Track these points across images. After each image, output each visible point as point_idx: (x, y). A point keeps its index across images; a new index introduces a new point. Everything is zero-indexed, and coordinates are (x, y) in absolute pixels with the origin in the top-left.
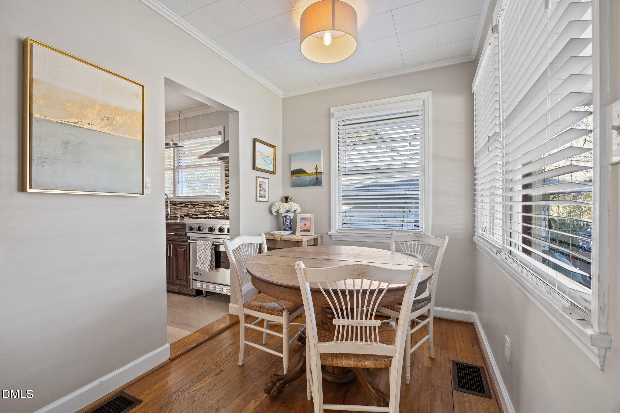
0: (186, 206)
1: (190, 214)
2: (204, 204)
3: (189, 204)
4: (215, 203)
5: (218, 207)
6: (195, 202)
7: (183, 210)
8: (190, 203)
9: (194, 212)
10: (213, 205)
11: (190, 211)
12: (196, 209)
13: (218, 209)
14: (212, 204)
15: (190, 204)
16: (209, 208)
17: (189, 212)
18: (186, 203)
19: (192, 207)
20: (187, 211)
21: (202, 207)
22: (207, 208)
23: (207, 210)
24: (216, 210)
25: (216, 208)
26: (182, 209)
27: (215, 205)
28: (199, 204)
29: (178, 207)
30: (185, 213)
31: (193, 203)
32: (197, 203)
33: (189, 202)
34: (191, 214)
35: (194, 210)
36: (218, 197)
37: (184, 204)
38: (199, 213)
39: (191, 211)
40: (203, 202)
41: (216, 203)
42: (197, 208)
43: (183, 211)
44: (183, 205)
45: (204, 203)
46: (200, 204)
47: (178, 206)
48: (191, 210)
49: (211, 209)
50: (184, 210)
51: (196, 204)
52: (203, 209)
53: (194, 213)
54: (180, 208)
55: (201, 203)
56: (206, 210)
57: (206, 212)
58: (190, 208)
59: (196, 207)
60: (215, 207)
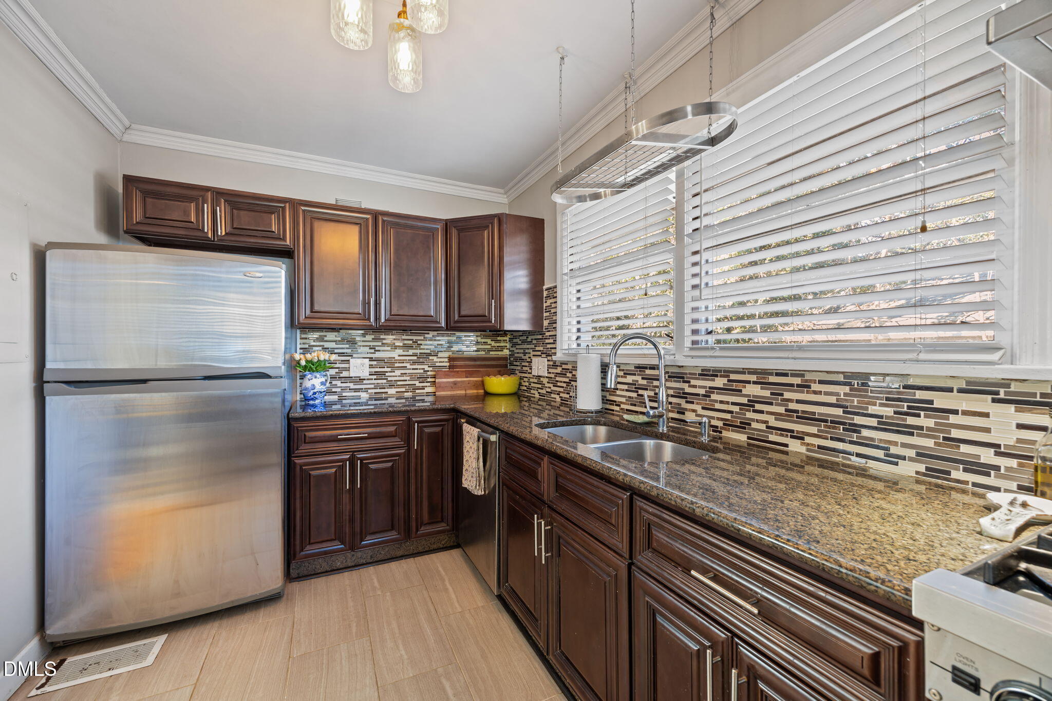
0: (734, 386)
1: (754, 425)
2: (847, 389)
3: (749, 382)
4: (950, 390)
5: (987, 415)
6: (786, 375)
7: (716, 401)
8: (753, 378)
9: (776, 419)
10: (931, 402)
11: (755, 411)
12: (792, 406)
13: (988, 430)
14: (919, 395)
15: (755, 383)
16: (889, 411)
17: (750, 415)
18: (733, 377)
19: (767, 393)
20: (736, 409)
21: (833, 400)
22: (872, 410)
23: (873, 422)
24: (955, 433)
25: (953, 419)
26: (714, 397)
27: (940, 401)
28: (809, 387)
29: (695, 386)
30: (728, 416)
31: (772, 379)
32: (797, 381)
33: (749, 373)
34: (763, 427)
35: (781, 410)
36: (995, 356)
37: (725, 380)
38: (814, 430)
39: (762, 412)
40: (841, 378)
41: (961, 391)
42: (798, 402)
43: (718, 406)
44: (720, 382)
45: (849, 384)
46: (815, 387)
47: (693, 382)
48: (758, 407)
49: (911, 420)
50: (721, 402)
51: (792, 385)
52: (839, 412)
53: (773, 422)
54: (702, 391)
55: (821, 382)
56: (858, 420)
57: (865, 433)
58: (754, 396)
59: (787, 395)
60: (955, 412)
